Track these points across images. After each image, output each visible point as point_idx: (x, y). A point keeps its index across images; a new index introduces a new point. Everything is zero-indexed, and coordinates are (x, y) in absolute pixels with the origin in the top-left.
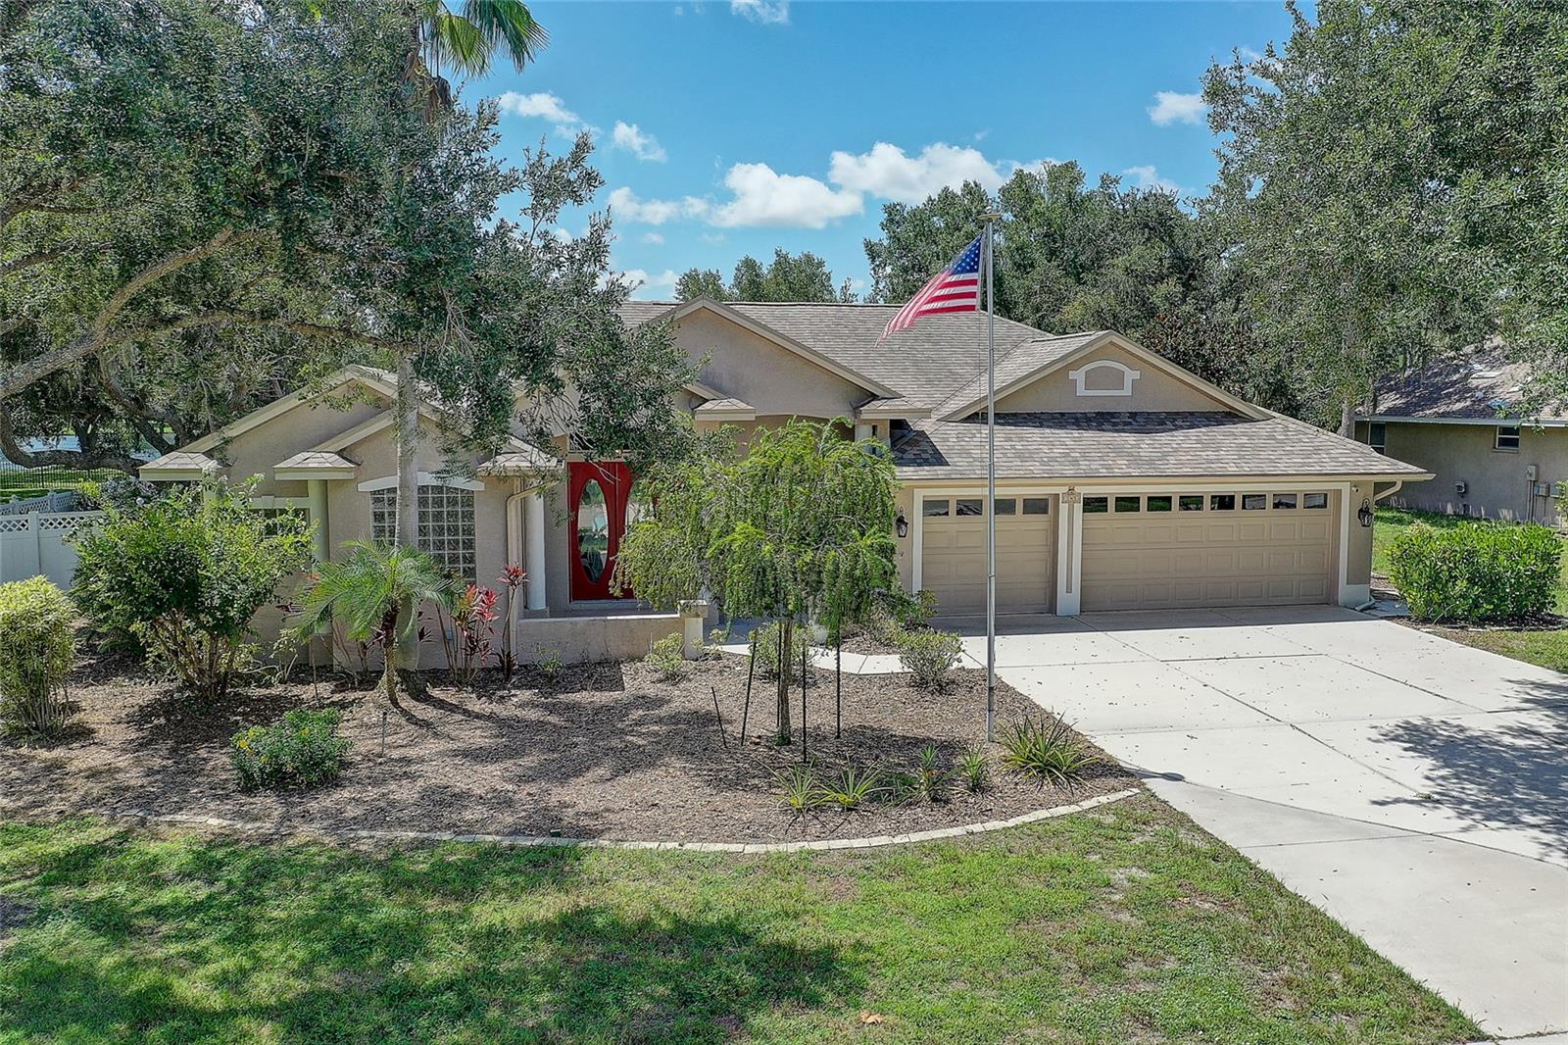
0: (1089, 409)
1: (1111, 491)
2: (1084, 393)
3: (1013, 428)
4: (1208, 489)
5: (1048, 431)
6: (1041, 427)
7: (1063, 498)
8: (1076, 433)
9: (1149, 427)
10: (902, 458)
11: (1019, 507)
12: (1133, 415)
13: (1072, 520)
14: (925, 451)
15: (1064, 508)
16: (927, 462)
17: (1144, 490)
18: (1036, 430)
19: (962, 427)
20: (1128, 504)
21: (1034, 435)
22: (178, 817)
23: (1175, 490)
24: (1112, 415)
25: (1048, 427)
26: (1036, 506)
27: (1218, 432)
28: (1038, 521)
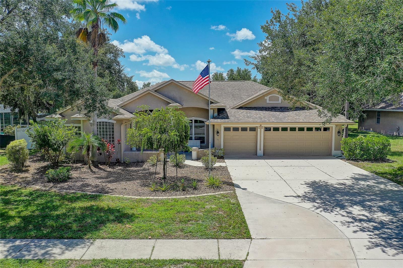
0: (270, 106)
1: (272, 126)
2: (268, 102)
3: (249, 110)
4: (297, 126)
5: (258, 111)
6: (256, 110)
7: (259, 127)
8: (264, 112)
9: (284, 110)
10: (218, 117)
11: (248, 129)
12: (281, 108)
13: (261, 133)
14: (225, 116)
15: (259, 130)
16: (224, 118)
17: (280, 126)
18: (255, 111)
19: (236, 110)
20: (276, 129)
21: (253, 112)
22: (32, 186)
23: (289, 126)
24: (276, 107)
25: (258, 110)
26: (253, 129)
27: (301, 112)
28: (253, 133)
